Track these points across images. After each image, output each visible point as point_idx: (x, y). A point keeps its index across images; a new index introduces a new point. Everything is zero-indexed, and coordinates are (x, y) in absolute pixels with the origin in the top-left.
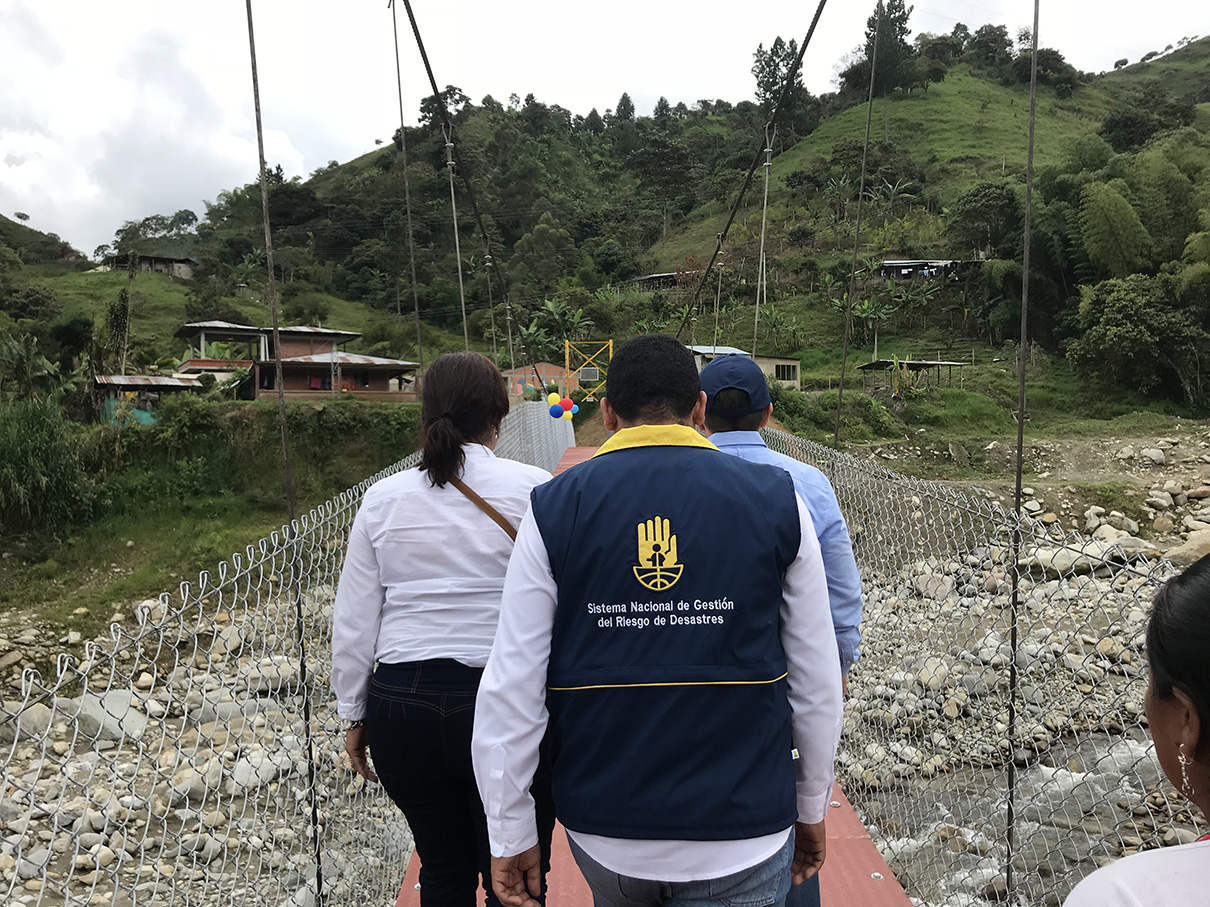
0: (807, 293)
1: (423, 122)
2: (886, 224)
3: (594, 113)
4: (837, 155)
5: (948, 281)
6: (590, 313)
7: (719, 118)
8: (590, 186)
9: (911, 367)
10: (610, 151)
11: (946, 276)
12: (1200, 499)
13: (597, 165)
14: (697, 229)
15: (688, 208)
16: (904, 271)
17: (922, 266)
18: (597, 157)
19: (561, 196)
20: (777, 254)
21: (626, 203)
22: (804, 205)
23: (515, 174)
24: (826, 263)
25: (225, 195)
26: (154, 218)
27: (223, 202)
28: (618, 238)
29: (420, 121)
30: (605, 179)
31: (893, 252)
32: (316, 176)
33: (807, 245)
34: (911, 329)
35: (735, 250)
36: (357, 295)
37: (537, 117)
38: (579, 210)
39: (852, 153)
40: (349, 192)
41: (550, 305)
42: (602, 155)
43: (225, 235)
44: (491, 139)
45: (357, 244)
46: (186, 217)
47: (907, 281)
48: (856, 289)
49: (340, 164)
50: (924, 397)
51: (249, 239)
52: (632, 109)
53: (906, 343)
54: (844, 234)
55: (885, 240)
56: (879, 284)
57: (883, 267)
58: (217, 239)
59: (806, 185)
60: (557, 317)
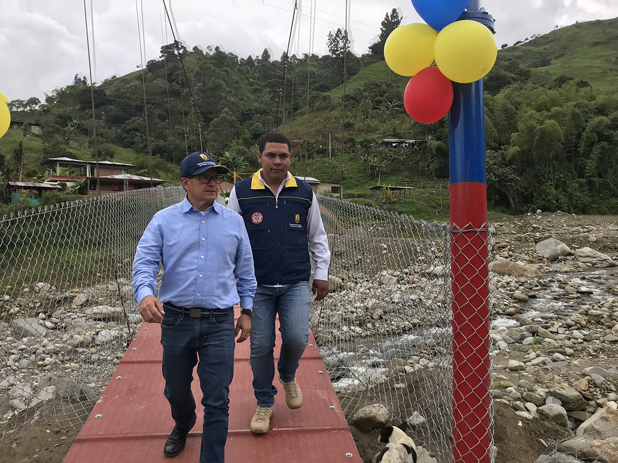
0: (349, 153)
1: (162, 58)
2: (387, 122)
3: (250, 57)
4: (366, 87)
5: (414, 150)
6: (246, 159)
7: (312, 63)
8: (248, 94)
9: (392, 189)
10: (258, 77)
11: (413, 147)
12: (503, 248)
13: (252, 84)
14: (299, 120)
15: (296, 109)
16: (394, 145)
17: (402, 142)
18: (252, 80)
19: (233, 99)
20: (337, 134)
21: (266, 104)
22: (350, 111)
23: (210, 87)
24: (358, 139)
25: (56, 91)
26: (17, 101)
27: (55, 94)
28: (261, 123)
29: (160, 57)
30: (256, 91)
31: (390, 135)
32: (104, 83)
33: (350, 130)
34: (396, 171)
35: (317, 131)
36: (129, 145)
37: (221, 59)
38: (242, 107)
39: (372, 87)
40: (123, 92)
41: (227, 154)
42: (254, 80)
43: (56, 111)
44: (197, 69)
45: (128, 119)
46: (34, 101)
47: (395, 149)
48: (372, 152)
49: (117, 77)
50: (397, 202)
51: (70, 115)
52: (269, 56)
53: (393, 178)
54: (368, 126)
55: (386, 129)
56: (382, 150)
57: (384, 142)
58: (52, 113)
59: (352, 100)
60: (231, 160)
